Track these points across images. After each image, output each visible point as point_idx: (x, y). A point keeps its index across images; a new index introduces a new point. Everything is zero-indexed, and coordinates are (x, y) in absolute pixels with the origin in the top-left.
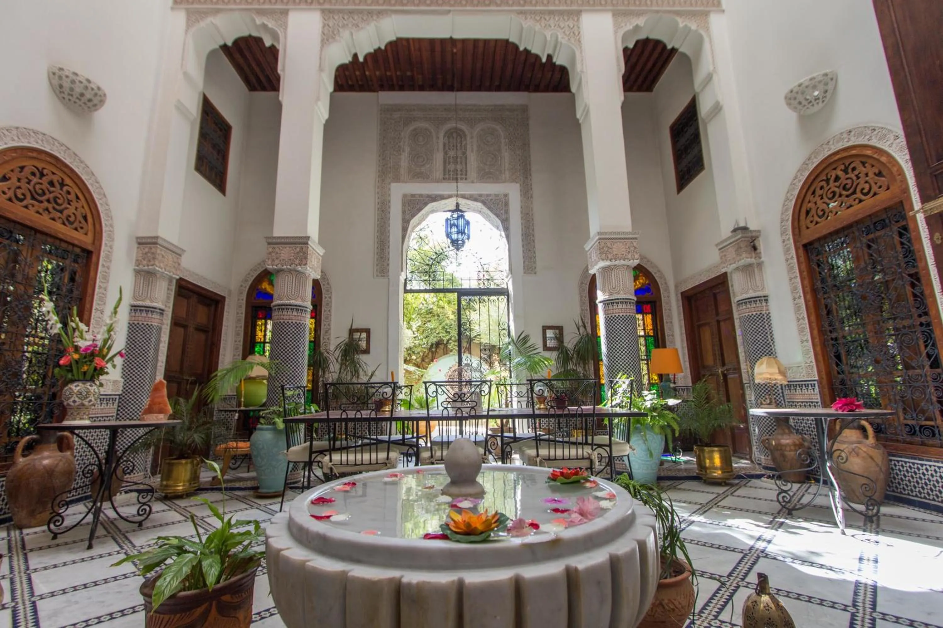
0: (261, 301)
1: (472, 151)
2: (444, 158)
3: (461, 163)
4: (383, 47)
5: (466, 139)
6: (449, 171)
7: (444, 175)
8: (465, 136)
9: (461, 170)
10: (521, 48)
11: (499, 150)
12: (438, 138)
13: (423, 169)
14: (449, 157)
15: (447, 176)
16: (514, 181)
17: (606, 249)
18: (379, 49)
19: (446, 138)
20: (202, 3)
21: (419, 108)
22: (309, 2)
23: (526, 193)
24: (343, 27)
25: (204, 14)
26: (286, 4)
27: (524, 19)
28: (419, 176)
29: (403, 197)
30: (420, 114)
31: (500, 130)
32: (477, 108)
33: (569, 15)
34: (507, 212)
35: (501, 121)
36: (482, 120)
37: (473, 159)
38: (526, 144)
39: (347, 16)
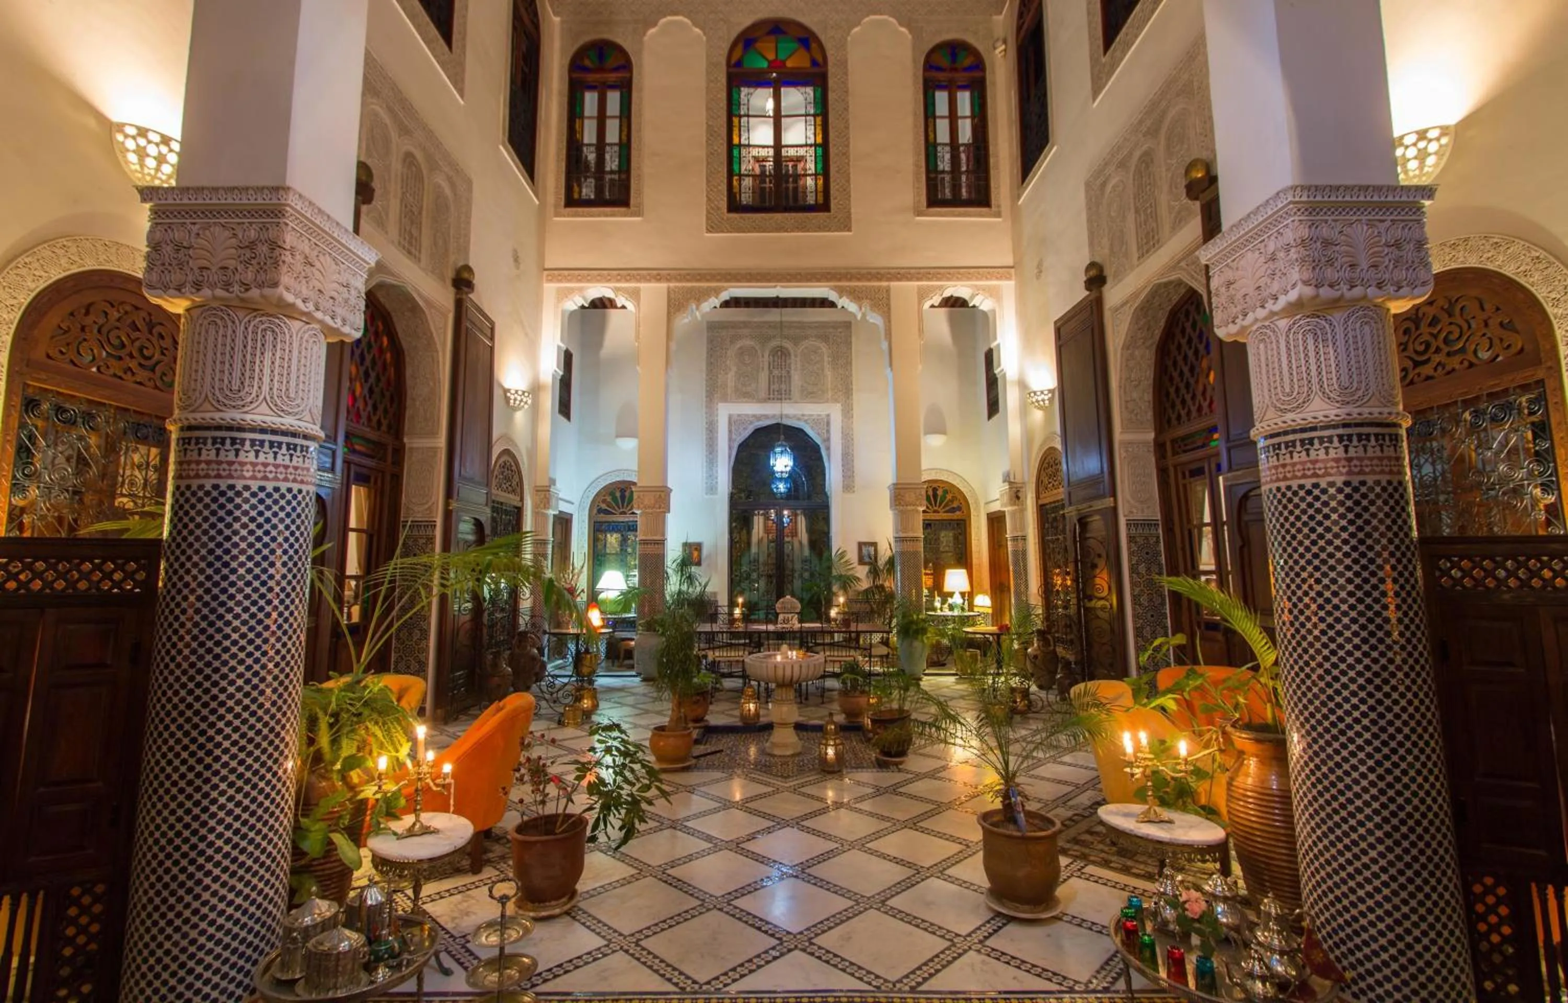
0: (604, 518)
1: (796, 370)
2: (769, 377)
3: (786, 383)
5: (790, 358)
6: (774, 390)
7: (769, 394)
8: (789, 355)
9: (785, 390)
10: (839, 307)
11: (822, 369)
12: (763, 356)
13: (748, 389)
14: (774, 376)
15: (773, 395)
16: (836, 401)
19: (771, 356)
20: (569, 281)
21: (746, 325)
22: (658, 278)
23: (847, 412)
24: (687, 300)
25: (571, 291)
26: (639, 281)
27: (841, 291)
28: (745, 395)
29: (730, 417)
30: (746, 331)
31: (824, 348)
32: (802, 326)
33: (879, 288)
34: (828, 431)
35: (825, 338)
36: (806, 338)
37: (796, 379)
38: (849, 363)
39: (690, 290)
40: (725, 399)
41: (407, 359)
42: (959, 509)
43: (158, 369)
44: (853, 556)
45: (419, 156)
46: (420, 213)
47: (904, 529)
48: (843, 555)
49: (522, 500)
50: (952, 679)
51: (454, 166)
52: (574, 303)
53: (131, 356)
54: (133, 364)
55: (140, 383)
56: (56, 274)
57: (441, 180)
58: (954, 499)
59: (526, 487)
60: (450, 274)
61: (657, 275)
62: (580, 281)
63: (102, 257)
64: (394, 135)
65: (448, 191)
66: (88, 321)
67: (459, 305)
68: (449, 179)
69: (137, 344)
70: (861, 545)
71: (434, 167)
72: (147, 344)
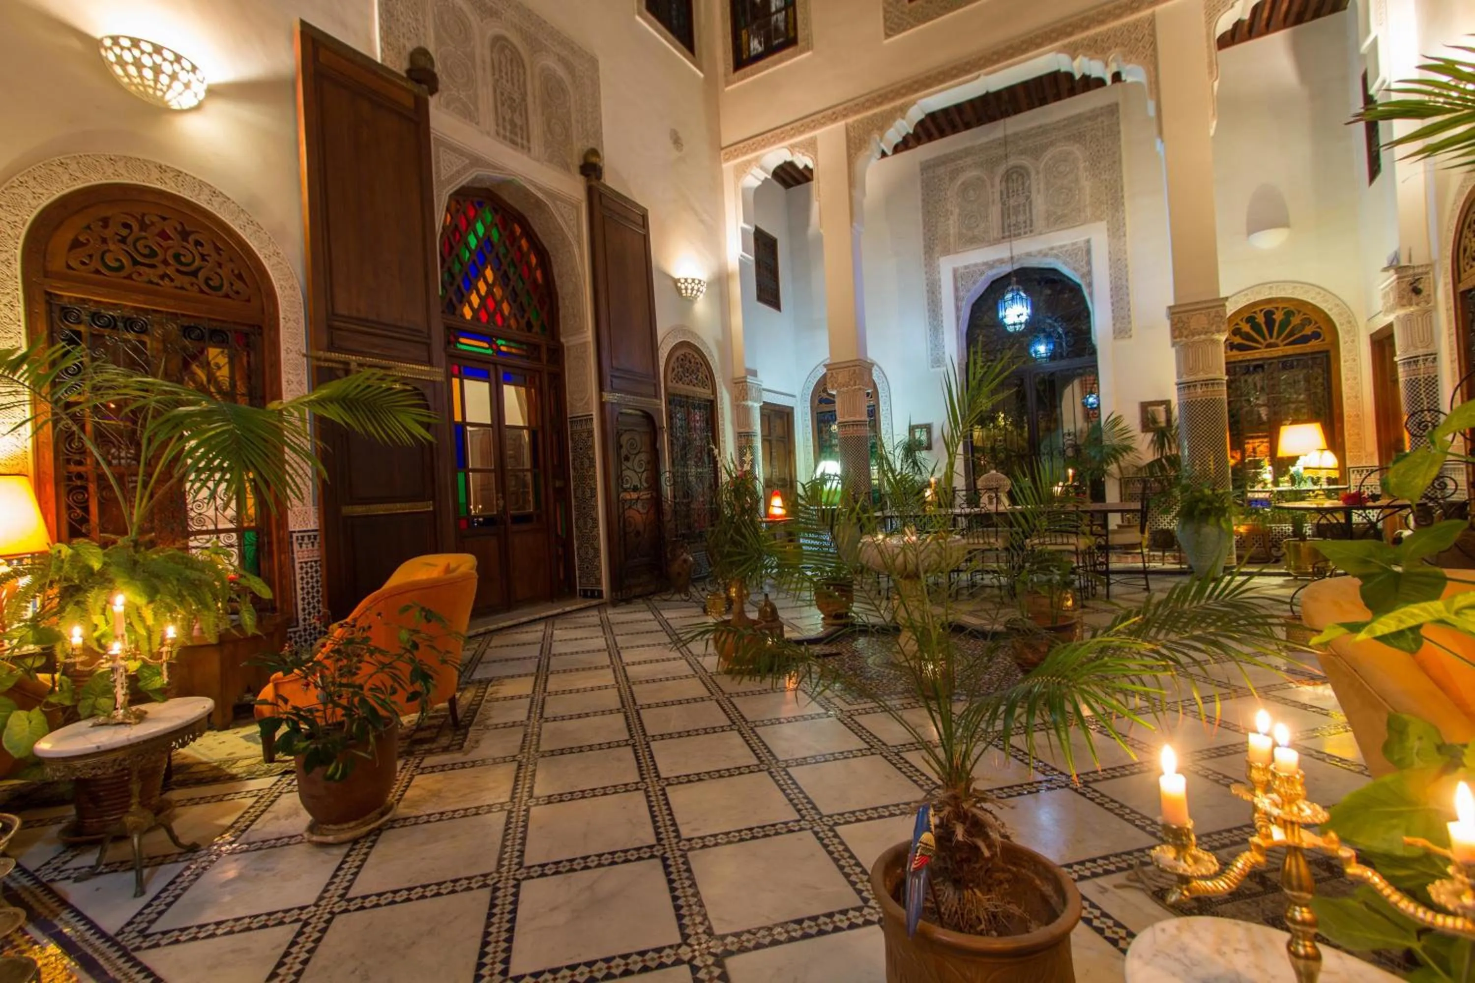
0: (826, 408)
1: (1039, 192)
2: (1002, 211)
3: (1025, 213)
4: (911, 131)
5: (1029, 178)
6: (1009, 226)
7: (1003, 232)
8: (1028, 174)
9: (1025, 222)
10: (1077, 76)
11: (1077, 180)
12: (993, 186)
13: (976, 232)
14: (1009, 209)
15: (1007, 234)
16: (1099, 219)
17: (1180, 325)
18: (908, 134)
19: (1004, 183)
20: (746, 153)
21: (967, 152)
22: (834, 118)
23: (1117, 231)
24: (869, 133)
25: (748, 163)
26: (814, 128)
27: (1073, 51)
28: (972, 241)
29: (955, 271)
30: (969, 160)
31: (1076, 150)
32: (1043, 130)
33: (1136, 25)
34: (1089, 263)
35: (1078, 138)
36: (1052, 144)
37: (1039, 203)
38: (1116, 163)
39: (871, 120)
40: (947, 252)
41: (552, 258)
42: (1316, 335)
43: (201, 275)
44: (1132, 420)
45: (514, 38)
46: (524, 99)
47: (1192, 370)
48: (1117, 421)
49: (714, 392)
50: (1280, 580)
51: (566, 43)
52: (755, 178)
53: (165, 262)
54: (170, 271)
55: (182, 288)
56: (58, 191)
57: (550, 62)
58: (1307, 321)
59: (718, 379)
60: (576, 162)
61: (831, 115)
62: (755, 150)
63: (110, 171)
64: (473, 19)
65: (561, 72)
66: (108, 233)
67: (591, 192)
68: (561, 59)
69: (170, 252)
70: (1145, 407)
71: (536, 46)
72: (182, 251)
